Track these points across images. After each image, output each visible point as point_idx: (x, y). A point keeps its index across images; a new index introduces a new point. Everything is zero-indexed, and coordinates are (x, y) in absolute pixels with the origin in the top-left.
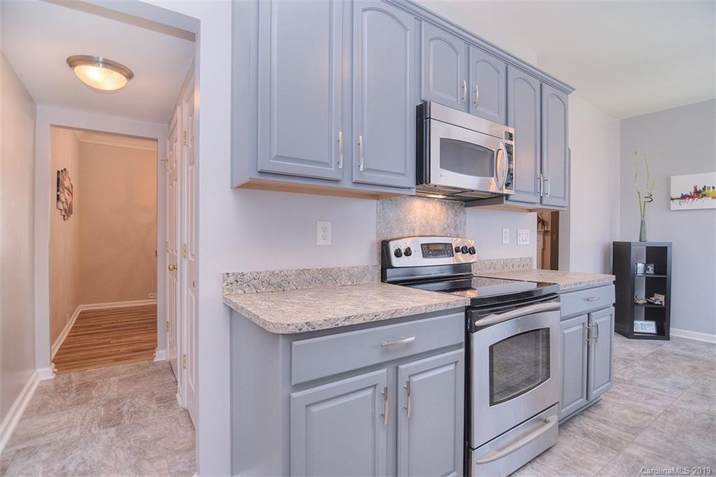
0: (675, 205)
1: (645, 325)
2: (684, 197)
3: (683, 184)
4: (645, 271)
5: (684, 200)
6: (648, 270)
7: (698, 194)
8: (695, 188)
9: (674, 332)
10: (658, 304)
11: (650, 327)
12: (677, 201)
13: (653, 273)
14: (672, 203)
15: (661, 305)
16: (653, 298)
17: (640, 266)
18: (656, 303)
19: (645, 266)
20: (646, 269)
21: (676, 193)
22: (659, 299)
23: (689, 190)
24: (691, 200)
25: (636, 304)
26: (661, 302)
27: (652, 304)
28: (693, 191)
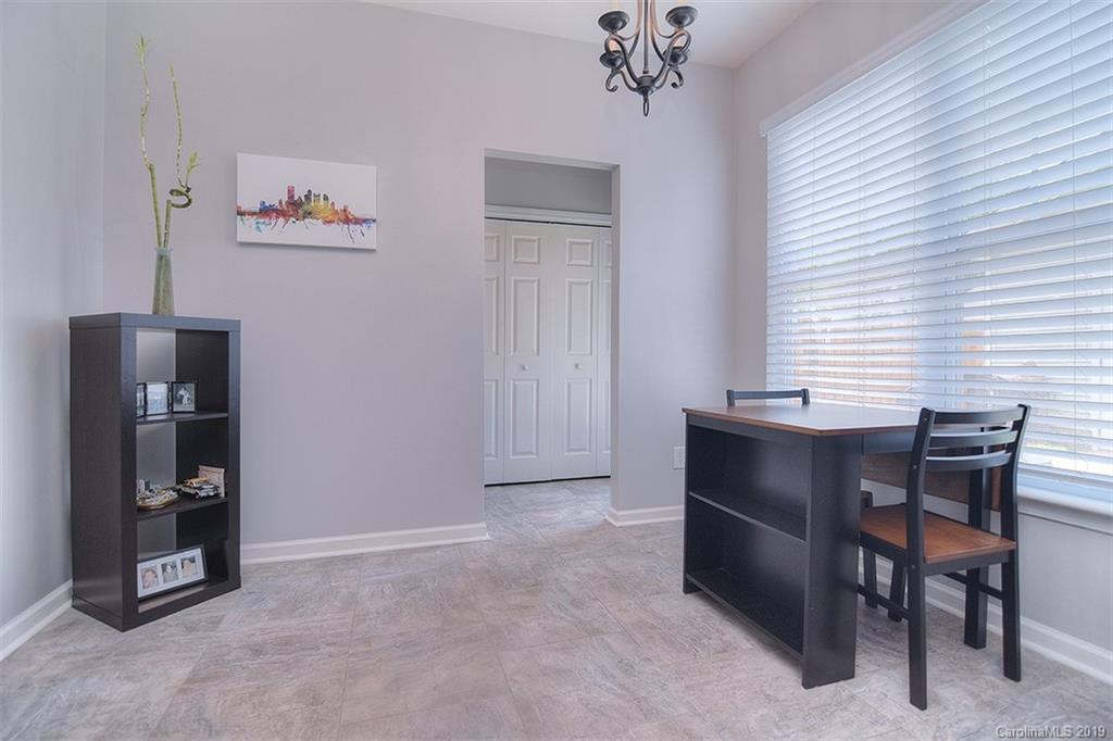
0: (248, 230)
1: (174, 567)
2: (266, 211)
3: (263, 180)
4: (170, 405)
5: (267, 220)
6: (180, 401)
7: (296, 208)
8: (291, 191)
9: (253, 553)
10: (208, 497)
11: (188, 566)
12: (252, 220)
13: (192, 408)
14: (239, 223)
15: (217, 495)
16: (194, 481)
17: (157, 392)
18: (202, 494)
19: (170, 390)
20: (173, 399)
21: (249, 201)
22: (211, 479)
23: (277, 197)
24: (281, 220)
25: (144, 510)
26: (216, 488)
27: (192, 497)
28: (285, 199)
